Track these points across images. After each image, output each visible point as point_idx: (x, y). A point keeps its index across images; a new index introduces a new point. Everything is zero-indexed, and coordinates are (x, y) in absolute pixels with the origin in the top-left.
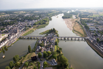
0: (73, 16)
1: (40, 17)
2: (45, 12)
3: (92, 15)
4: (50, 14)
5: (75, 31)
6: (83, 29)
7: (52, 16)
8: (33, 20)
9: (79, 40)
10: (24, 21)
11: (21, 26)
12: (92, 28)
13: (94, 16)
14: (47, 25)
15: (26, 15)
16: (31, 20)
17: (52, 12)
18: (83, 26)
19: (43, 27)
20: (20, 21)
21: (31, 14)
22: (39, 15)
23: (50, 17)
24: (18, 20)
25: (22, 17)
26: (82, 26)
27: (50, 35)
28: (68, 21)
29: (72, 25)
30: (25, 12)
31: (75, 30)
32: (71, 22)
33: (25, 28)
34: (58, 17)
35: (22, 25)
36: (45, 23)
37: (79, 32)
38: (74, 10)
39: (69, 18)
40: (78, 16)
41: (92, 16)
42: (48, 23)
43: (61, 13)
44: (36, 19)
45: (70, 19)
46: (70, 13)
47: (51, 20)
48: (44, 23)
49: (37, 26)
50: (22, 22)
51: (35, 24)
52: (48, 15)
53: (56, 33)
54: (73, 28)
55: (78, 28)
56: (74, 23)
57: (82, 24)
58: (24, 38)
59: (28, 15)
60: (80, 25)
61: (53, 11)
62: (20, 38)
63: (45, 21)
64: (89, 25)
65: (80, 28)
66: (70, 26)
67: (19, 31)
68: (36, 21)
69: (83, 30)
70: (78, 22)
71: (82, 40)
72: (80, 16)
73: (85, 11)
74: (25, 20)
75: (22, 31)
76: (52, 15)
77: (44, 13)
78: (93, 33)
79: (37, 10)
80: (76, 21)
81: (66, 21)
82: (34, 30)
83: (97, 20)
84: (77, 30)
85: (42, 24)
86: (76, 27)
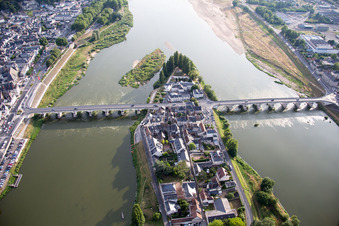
5: (258, 57)
6: (281, 45)
18: (277, 31)
19: (116, 40)
26: (271, 32)
32: (218, 10)
33: (41, 52)
42: (129, 17)
50: (12, 11)
54: (244, 43)
55: (261, 40)
56: (229, 13)
60: (259, 22)
65: (270, 43)
66: (225, 28)
67: (19, 75)
70: (246, 10)
80: (235, 4)
82: (84, 57)
84: (264, 55)
85: (107, 24)
86: (250, 32)
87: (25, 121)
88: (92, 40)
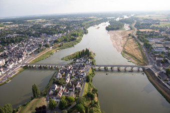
0: (125, 26)
1: (68, 28)
2: (79, 20)
3: (158, 24)
4: (86, 22)
5: (126, 53)
6: (140, 49)
7: (89, 27)
8: (55, 34)
9: (132, 71)
10: (39, 36)
11: (33, 45)
12: (157, 48)
13: (162, 25)
14: (78, 42)
15: (44, 26)
16: (52, 34)
17: (91, 19)
18: (142, 44)
19: (69, 47)
20: (33, 35)
21: (54, 23)
22: (66, 24)
23: (85, 27)
24: (30, 35)
25: (38, 28)
26: (139, 44)
27: (80, 62)
28: (115, 35)
29: (122, 41)
30: (44, 20)
31: (126, 51)
32: (120, 37)
33: (38, 49)
34: (98, 28)
35: (34, 42)
36: (75, 39)
37: (133, 56)
38: (128, 16)
39: (118, 29)
40: (133, 25)
41: (159, 26)
42: (80, 40)
43: (105, 20)
44: (61, 32)
45: (120, 31)
46: (120, 21)
47: (86, 33)
48: (73, 39)
49: (59, 44)
51: (56, 41)
52: (83, 24)
53: (91, 58)
54: (124, 48)
55: (132, 47)
56: (125, 38)
57: (140, 40)
58: (33, 66)
59: (48, 25)
61: (92, 17)
62: (26, 68)
63: (75, 35)
64: (152, 41)
65: (136, 48)
66: (119, 43)
67: (27, 54)
68: (60, 35)
69: (142, 52)
70: (133, 37)
71: (139, 71)
72: (137, 26)
73: (147, 17)
74: (41, 34)
75: (32, 53)
76: (89, 25)
77: (76, 21)
78: (159, 57)
79: (66, 16)
80: (129, 35)
81: (113, 35)
82: (54, 52)
83: (167, 33)
84: (129, 52)
85: (69, 41)
86: (129, 45)
87: (21, 67)
88: (60, 46)
